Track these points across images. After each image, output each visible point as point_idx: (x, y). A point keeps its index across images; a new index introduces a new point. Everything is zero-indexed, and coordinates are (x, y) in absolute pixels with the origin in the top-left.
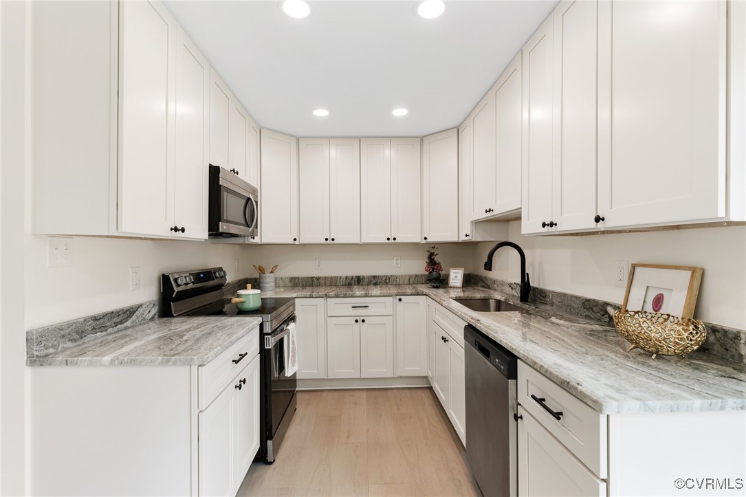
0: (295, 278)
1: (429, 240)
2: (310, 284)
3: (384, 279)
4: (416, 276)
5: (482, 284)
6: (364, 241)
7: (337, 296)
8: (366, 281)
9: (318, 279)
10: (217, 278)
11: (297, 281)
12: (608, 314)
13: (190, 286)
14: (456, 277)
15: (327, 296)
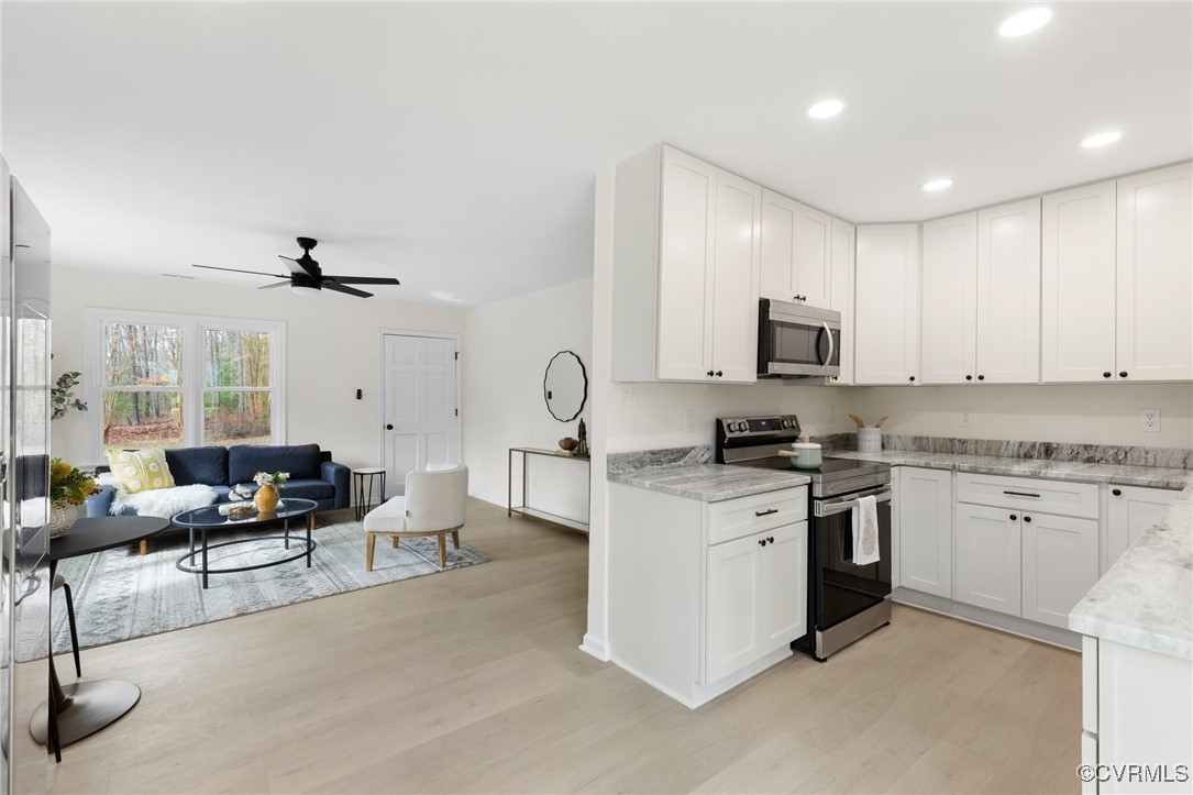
0: (921, 438)
2: (949, 449)
6: (1047, 379)
7: (974, 471)
9: (963, 442)
10: (785, 427)
11: (924, 442)
13: (747, 433)
15: (954, 469)
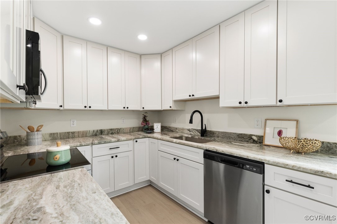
0: (54, 134)
1: (145, 109)
2: (67, 137)
3: (117, 130)
4: (133, 128)
5: (167, 130)
8: (106, 132)
9: (73, 133)
11: (55, 135)
12: (253, 139)
14: (157, 127)
15: (92, 144)
